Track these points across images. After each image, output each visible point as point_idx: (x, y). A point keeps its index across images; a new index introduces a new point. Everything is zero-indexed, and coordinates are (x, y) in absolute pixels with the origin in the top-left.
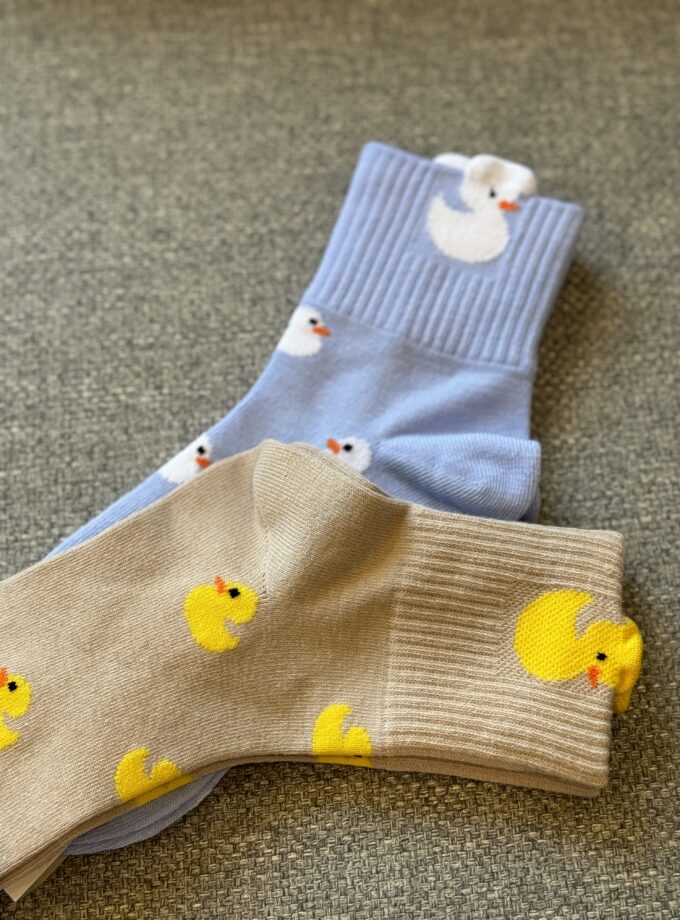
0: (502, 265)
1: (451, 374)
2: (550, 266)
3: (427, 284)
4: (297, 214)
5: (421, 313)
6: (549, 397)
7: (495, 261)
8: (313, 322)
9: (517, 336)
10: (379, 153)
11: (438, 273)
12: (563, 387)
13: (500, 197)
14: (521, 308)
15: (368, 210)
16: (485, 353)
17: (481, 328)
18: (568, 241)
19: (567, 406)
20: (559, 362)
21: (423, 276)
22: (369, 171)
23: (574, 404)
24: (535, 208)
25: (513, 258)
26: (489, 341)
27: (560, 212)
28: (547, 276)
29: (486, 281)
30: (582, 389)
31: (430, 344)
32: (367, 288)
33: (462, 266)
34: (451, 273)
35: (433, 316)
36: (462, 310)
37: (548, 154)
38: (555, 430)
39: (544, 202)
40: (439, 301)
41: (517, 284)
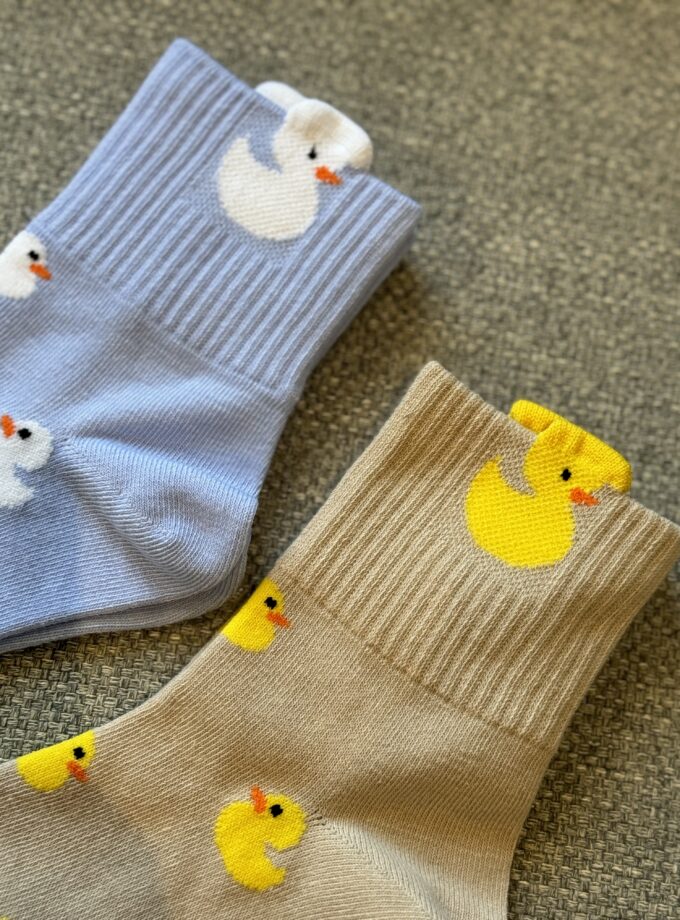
0: (296, 252)
1: (189, 375)
2: (356, 270)
3: (193, 249)
4: (75, 104)
5: (173, 285)
6: (312, 435)
7: (289, 243)
8: (34, 256)
9: (285, 349)
10: (187, 56)
11: (212, 238)
12: (333, 427)
13: (319, 162)
14: (302, 315)
15: (149, 129)
16: (238, 361)
17: (243, 327)
18: (388, 244)
19: (329, 452)
20: (340, 392)
21: (191, 236)
22: (165, 78)
23: (339, 453)
24: (361, 187)
25: (311, 247)
26: (248, 346)
27: (392, 202)
28: (346, 284)
29: (269, 266)
30: (356, 435)
31: (172, 329)
32: (114, 232)
33: (246, 237)
34: (229, 242)
35: (187, 294)
36: (225, 297)
37: (422, 115)
38: (305, 480)
39: (375, 183)
40: (200, 277)
41: (306, 282)
